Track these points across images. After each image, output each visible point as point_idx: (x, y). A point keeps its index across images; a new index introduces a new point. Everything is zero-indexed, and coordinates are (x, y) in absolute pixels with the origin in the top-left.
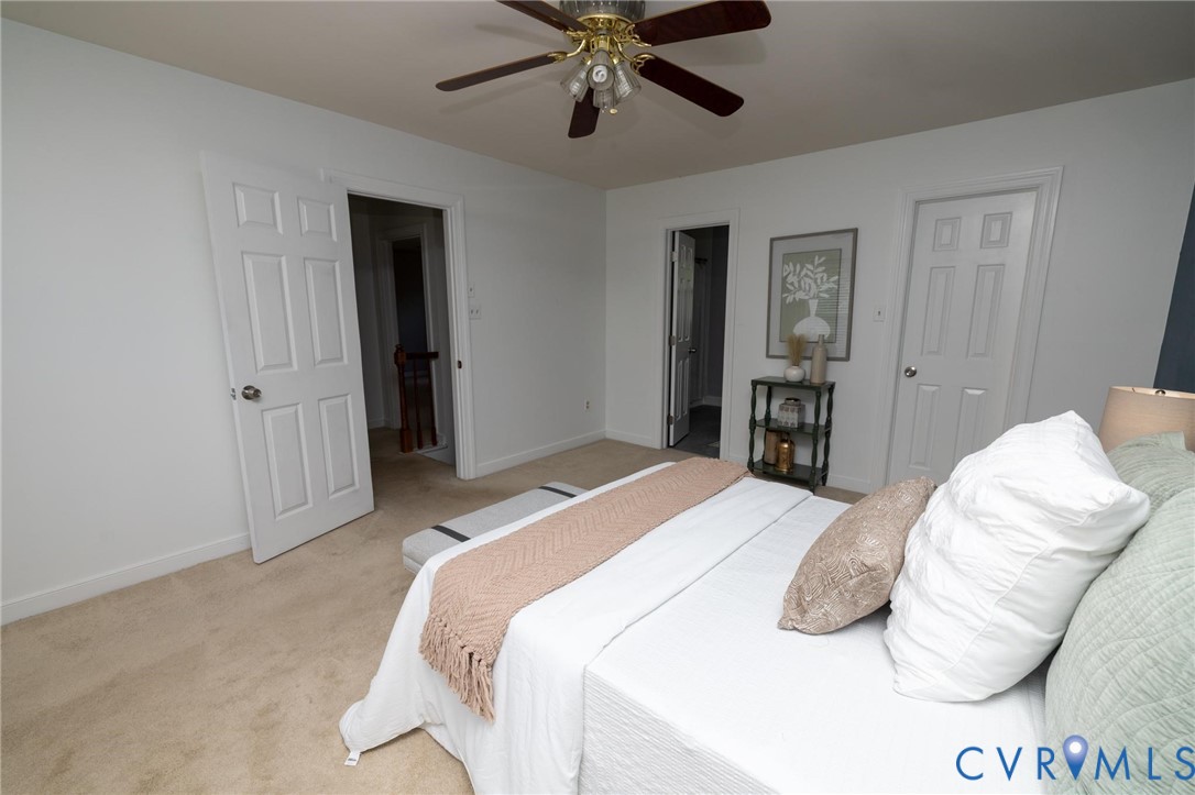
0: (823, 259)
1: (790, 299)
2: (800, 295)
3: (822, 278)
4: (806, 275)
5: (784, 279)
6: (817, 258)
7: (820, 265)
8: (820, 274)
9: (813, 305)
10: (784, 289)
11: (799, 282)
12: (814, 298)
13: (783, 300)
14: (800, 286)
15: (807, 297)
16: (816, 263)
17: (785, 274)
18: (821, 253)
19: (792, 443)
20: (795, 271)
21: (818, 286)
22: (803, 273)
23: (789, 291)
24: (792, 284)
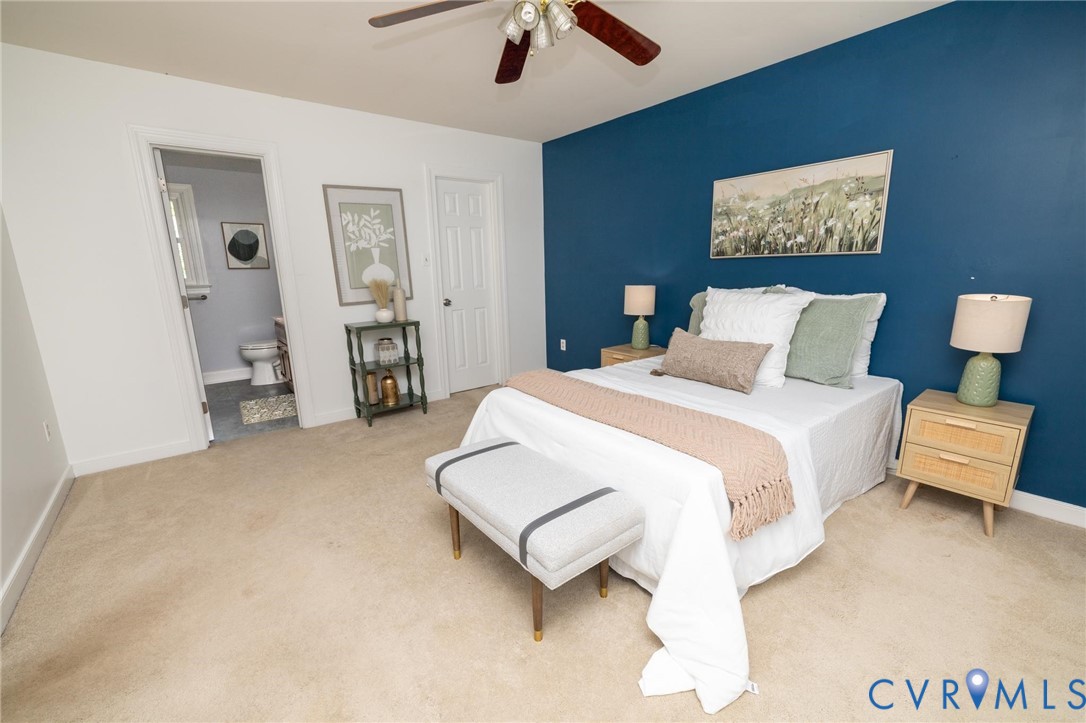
0: (378, 212)
1: (353, 248)
2: (362, 244)
3: (379, 229)
4: (365, 225)
5: (344, 228)
6: (372, 210)
7: (375, 217)
8: (377, 223)
9: (376, 253)
10: (346, 238)
11: (359, 231)
12: (375, 247)
13: (347, 249)
14: (360, 235)
15: (368, 246)
16: (372, 214)
17: (344, 223)
18: (376, 206)
19: (391, 377)
20: (353, 220)
21: (377, 236)
22: (361, 224)
23: (350, 239)
24: (353, 233)
